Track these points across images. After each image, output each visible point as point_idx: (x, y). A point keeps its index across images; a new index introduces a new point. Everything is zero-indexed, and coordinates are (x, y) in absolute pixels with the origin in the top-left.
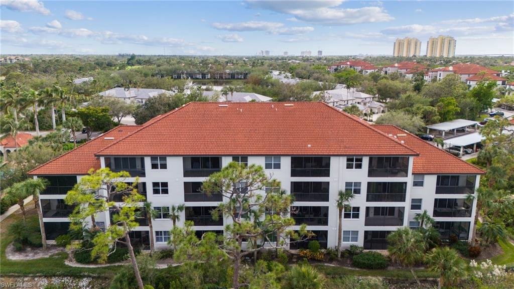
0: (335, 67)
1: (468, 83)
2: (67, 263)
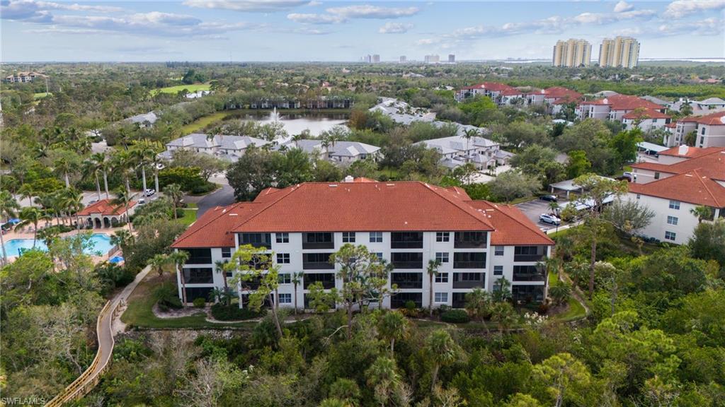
0: (466, 91)
1: (624, 122)
2: (207, 320)
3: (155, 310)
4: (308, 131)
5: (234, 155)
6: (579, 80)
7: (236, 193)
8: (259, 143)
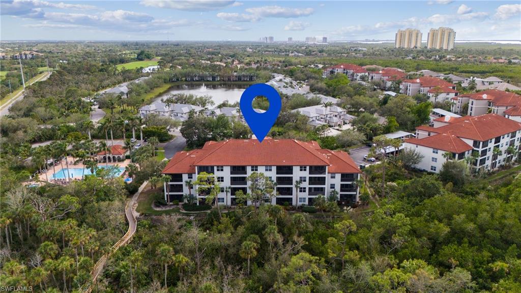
0: (331, 69)
1: (428, 95)
2: (181, 211)
3: (153, 206)
4: (227, 101)
5: (182, 117)
6: (410, 60)
7: (187, 142)
8: (198, 109)
